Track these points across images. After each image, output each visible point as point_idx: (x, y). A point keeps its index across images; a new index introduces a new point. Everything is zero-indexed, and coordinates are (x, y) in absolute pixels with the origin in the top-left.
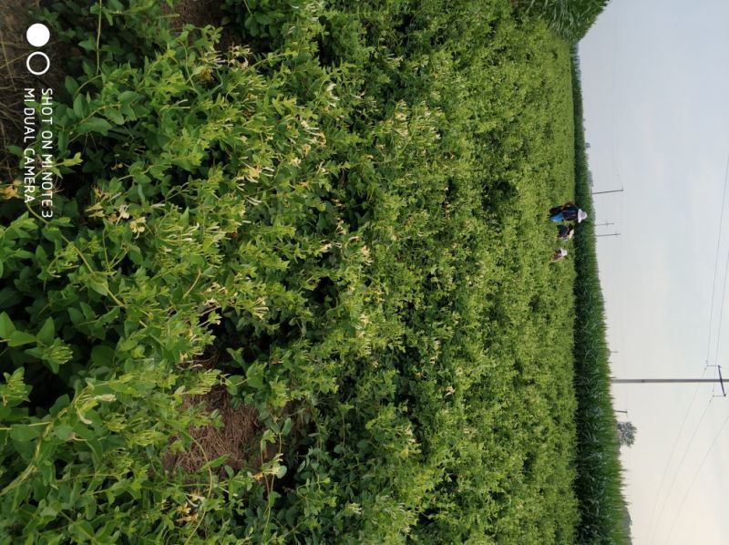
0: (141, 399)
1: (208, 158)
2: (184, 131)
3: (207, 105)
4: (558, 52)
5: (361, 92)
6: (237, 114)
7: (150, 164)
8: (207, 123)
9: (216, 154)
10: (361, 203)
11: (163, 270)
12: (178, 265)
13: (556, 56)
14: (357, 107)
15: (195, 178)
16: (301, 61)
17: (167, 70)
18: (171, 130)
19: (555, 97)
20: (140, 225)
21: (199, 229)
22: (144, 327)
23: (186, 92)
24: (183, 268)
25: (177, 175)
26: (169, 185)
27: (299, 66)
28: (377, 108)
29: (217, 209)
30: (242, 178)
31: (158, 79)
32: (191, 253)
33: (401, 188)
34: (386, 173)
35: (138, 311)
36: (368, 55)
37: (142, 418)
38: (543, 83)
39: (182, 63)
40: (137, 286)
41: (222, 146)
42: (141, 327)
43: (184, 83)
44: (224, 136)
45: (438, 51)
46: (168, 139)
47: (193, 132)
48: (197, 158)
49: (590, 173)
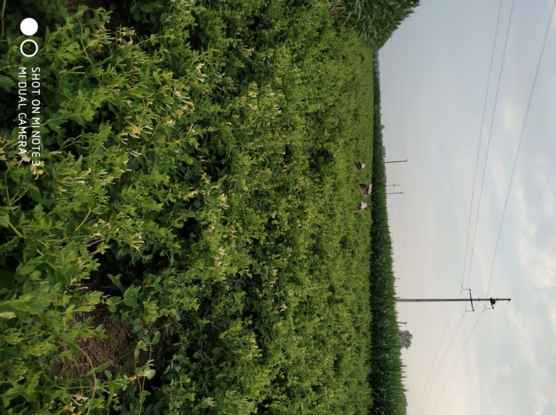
0: (36, 316)
1: (97, 117)
2: (80, 92)
3: (99, 72)
4: (364, 56)
5: (222, 73)
6: (124, 82)
7: (48, 118)
8: (98, 87)
9: (104, 113)
10: (221, 159)
11: (58, 207)
12: (71, 203)
13: (363, 59)
14: (219, 85)
15: (87, 132)
16: (175, 45)
17: (66, 40)
18: (69, 91)
19: (361, 90)
20: (39, 168)
21: (90, 174)
22: (40, 255)
23: (80, 61)
24: (76, 206)
25: (72, 128)
26: (64, 137)
27: (174, 48)
28: (235, 86)
29: (105, 158)
30: (126, 134)
31: (57, 47)
32: (83, 193)
33: (250, 150)
34: (240, 137)
35: (36, 241)
36: (228, 45)
37: (36, 332)
38: (354, 79)
39: (78, 36)
40: (35, 220)
41: (110, 107)
42: (38, 255)
43: (80, 52)
44: (113, 98)
45: (280, 46)
46: (65, 98)
47: (87, 94)
48: (90, 115)
49: (384, 148)
